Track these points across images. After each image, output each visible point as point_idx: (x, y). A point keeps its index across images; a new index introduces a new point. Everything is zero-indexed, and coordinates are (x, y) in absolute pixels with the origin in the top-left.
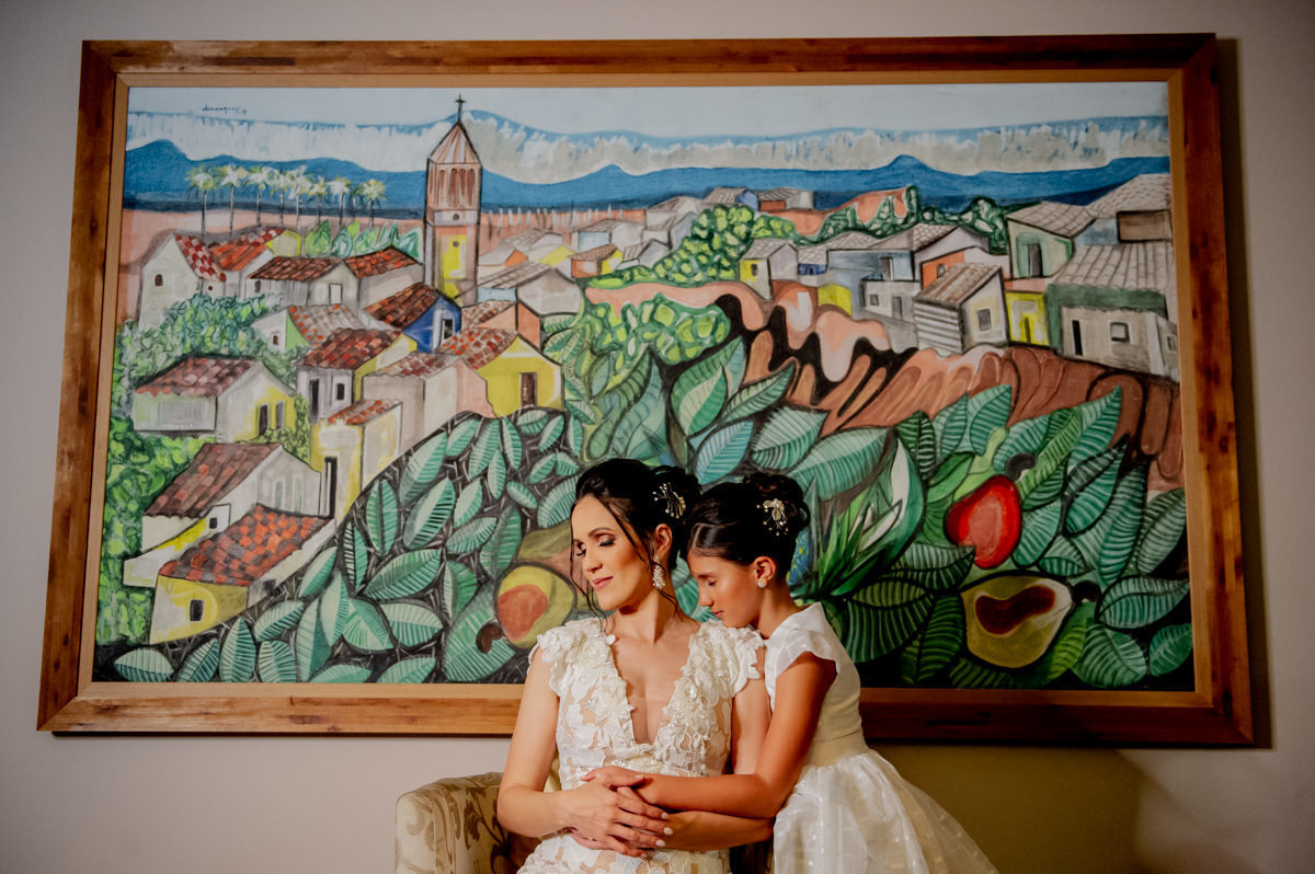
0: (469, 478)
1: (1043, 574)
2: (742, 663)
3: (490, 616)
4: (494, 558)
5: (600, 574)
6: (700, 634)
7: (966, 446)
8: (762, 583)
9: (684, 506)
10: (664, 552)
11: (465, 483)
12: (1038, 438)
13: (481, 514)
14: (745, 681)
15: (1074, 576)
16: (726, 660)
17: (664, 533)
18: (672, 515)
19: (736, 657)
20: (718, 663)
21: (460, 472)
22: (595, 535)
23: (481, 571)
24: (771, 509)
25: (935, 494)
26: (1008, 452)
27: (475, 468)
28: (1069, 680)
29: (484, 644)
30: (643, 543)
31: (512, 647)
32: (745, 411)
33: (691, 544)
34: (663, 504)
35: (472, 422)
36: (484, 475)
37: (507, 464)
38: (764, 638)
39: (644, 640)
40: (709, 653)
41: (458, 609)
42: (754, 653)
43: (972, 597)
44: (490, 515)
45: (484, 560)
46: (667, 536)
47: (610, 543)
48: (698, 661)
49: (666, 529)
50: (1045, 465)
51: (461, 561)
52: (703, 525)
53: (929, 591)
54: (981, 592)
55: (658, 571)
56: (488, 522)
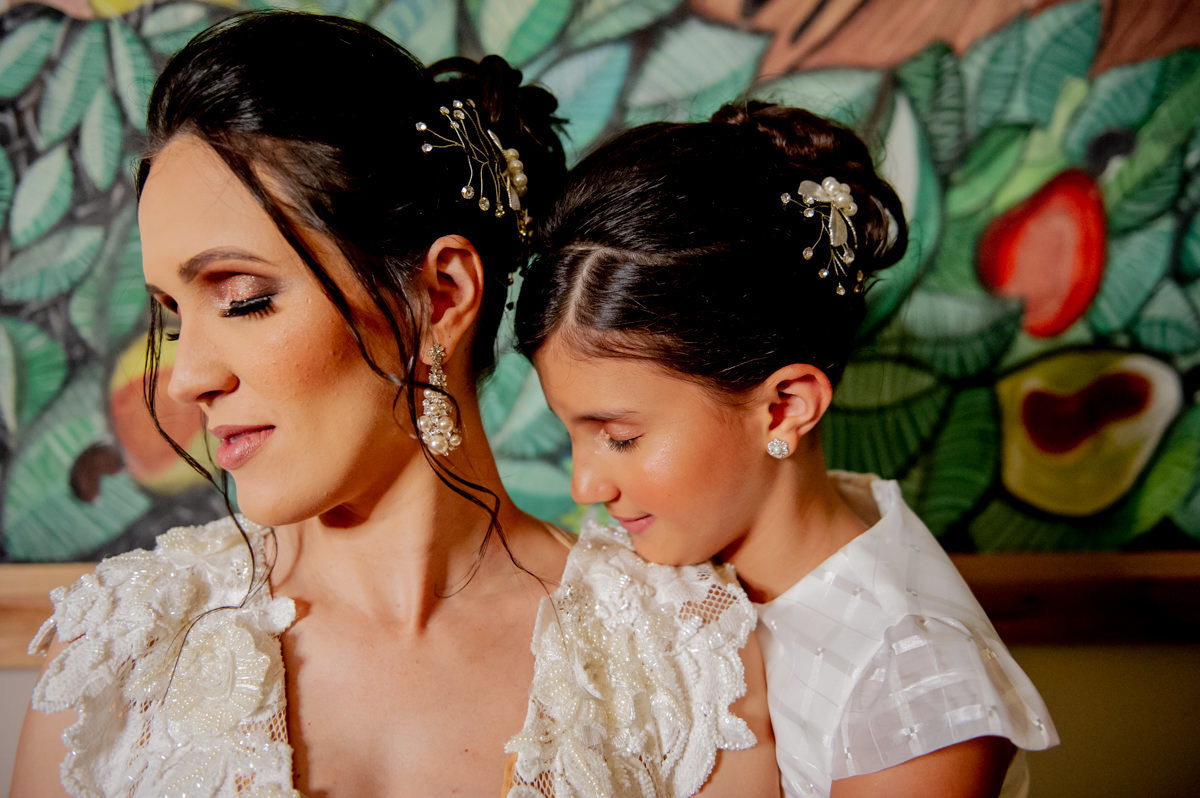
0: (41, 143)
1: (1137, 348)
2: (698, 693)
3: (96, 430)
4: (102, 311)
5: (227, 413)
6: (563, 591)
7: (1018, 110)
8: (780, 443)
9: (520, 178)
10: (456, 333)
11: (33, 155)
12: (1142, 100)
13: (69, 220)
14: (711, 759)
15: (1186, 352)
16: (649, 688)
17: (455, 268)
18: (484, 205)
19: (680, 679)
20: (624, 708)
21: (22, 131)
22: (210, 276)
23: (72, 338)
24: (823, 208)
25: (962, 200)
26: (1092, 124)
27: (53, 124)
28: (1167, 535)
29: (84, 485)
30: (380, 303)
31: (145, 490)
32: (617, 25)
33: (559, 314)
34: (452, 166)
35: (43, 26)
36: (73, 140)
37: (123, 117)
38: (757, 596)
39: (388, 621)
40: (595, 670)
41: (28, 414)
42: (736, 660)
43: (1014, 390)
44: (91, 221)
45: (81, 313)
46: (466, 277)
47: (260, 306)
48: (561, 707)
49: (464, 255)
50: (1151, 153)
51: (31, 317)
52: (599, 251)
53: (944, 379)
54: (1032, 381)
55: (433, 404)
56: (85, 239)
